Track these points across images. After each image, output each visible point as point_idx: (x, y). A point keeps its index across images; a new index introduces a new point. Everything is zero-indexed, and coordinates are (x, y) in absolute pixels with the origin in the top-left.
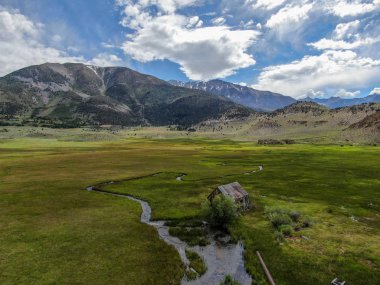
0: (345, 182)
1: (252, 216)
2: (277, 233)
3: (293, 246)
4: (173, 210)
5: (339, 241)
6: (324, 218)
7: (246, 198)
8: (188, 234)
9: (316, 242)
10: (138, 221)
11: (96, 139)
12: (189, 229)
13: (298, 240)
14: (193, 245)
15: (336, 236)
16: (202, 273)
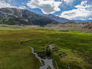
0: (77, 44)
1: (55, 52)
2: (60, 57)
3: (63, 60)
4: (39, 50)
5: (72, 59)
6: (70, 53)
7: (55, 48)
8: (42, 56)
9: (67, 59)
10: (31, 53)
11: (19, 28)
12: (42, 55)
13: (64, 58)
14: (43, 59)
15: (72, 57)
16: (44, 65)
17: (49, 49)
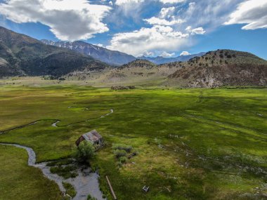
1: (104, 151)
2: (118, 163)
3: (126, 169)
4: (52, 153)
5: (150, 163)
6: (145, 148)
7: (101, 139)
8: (63, 171)
9: (138, 165)
10: (27, 165)
12: (64, 167)
13: (129, 165)
14: (67, 178)
15: (150, 159)
16: (73, 196)
17: (86, 144)
